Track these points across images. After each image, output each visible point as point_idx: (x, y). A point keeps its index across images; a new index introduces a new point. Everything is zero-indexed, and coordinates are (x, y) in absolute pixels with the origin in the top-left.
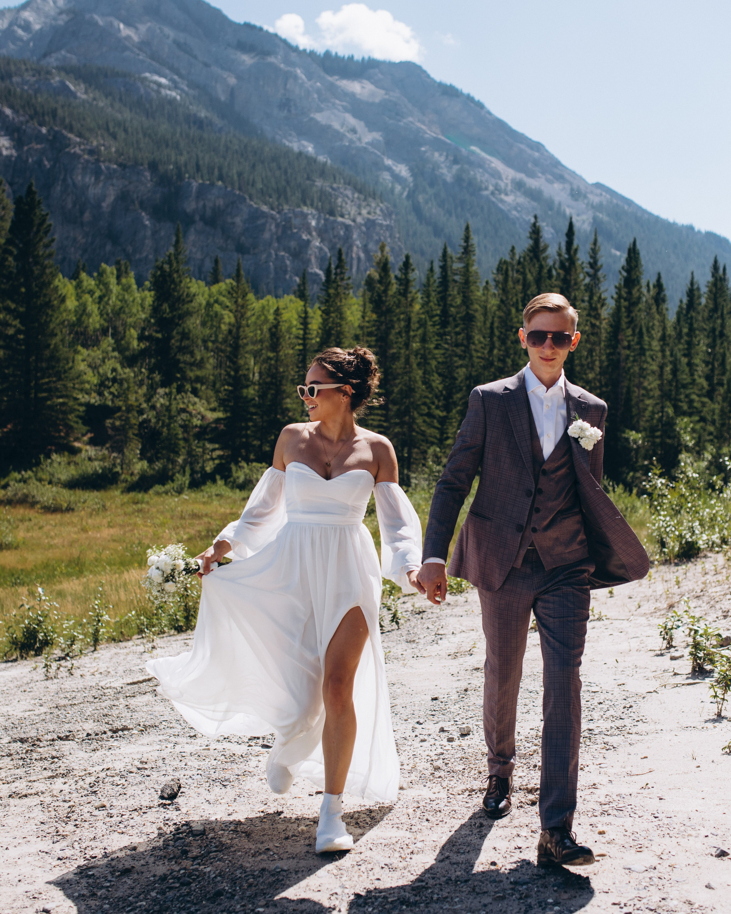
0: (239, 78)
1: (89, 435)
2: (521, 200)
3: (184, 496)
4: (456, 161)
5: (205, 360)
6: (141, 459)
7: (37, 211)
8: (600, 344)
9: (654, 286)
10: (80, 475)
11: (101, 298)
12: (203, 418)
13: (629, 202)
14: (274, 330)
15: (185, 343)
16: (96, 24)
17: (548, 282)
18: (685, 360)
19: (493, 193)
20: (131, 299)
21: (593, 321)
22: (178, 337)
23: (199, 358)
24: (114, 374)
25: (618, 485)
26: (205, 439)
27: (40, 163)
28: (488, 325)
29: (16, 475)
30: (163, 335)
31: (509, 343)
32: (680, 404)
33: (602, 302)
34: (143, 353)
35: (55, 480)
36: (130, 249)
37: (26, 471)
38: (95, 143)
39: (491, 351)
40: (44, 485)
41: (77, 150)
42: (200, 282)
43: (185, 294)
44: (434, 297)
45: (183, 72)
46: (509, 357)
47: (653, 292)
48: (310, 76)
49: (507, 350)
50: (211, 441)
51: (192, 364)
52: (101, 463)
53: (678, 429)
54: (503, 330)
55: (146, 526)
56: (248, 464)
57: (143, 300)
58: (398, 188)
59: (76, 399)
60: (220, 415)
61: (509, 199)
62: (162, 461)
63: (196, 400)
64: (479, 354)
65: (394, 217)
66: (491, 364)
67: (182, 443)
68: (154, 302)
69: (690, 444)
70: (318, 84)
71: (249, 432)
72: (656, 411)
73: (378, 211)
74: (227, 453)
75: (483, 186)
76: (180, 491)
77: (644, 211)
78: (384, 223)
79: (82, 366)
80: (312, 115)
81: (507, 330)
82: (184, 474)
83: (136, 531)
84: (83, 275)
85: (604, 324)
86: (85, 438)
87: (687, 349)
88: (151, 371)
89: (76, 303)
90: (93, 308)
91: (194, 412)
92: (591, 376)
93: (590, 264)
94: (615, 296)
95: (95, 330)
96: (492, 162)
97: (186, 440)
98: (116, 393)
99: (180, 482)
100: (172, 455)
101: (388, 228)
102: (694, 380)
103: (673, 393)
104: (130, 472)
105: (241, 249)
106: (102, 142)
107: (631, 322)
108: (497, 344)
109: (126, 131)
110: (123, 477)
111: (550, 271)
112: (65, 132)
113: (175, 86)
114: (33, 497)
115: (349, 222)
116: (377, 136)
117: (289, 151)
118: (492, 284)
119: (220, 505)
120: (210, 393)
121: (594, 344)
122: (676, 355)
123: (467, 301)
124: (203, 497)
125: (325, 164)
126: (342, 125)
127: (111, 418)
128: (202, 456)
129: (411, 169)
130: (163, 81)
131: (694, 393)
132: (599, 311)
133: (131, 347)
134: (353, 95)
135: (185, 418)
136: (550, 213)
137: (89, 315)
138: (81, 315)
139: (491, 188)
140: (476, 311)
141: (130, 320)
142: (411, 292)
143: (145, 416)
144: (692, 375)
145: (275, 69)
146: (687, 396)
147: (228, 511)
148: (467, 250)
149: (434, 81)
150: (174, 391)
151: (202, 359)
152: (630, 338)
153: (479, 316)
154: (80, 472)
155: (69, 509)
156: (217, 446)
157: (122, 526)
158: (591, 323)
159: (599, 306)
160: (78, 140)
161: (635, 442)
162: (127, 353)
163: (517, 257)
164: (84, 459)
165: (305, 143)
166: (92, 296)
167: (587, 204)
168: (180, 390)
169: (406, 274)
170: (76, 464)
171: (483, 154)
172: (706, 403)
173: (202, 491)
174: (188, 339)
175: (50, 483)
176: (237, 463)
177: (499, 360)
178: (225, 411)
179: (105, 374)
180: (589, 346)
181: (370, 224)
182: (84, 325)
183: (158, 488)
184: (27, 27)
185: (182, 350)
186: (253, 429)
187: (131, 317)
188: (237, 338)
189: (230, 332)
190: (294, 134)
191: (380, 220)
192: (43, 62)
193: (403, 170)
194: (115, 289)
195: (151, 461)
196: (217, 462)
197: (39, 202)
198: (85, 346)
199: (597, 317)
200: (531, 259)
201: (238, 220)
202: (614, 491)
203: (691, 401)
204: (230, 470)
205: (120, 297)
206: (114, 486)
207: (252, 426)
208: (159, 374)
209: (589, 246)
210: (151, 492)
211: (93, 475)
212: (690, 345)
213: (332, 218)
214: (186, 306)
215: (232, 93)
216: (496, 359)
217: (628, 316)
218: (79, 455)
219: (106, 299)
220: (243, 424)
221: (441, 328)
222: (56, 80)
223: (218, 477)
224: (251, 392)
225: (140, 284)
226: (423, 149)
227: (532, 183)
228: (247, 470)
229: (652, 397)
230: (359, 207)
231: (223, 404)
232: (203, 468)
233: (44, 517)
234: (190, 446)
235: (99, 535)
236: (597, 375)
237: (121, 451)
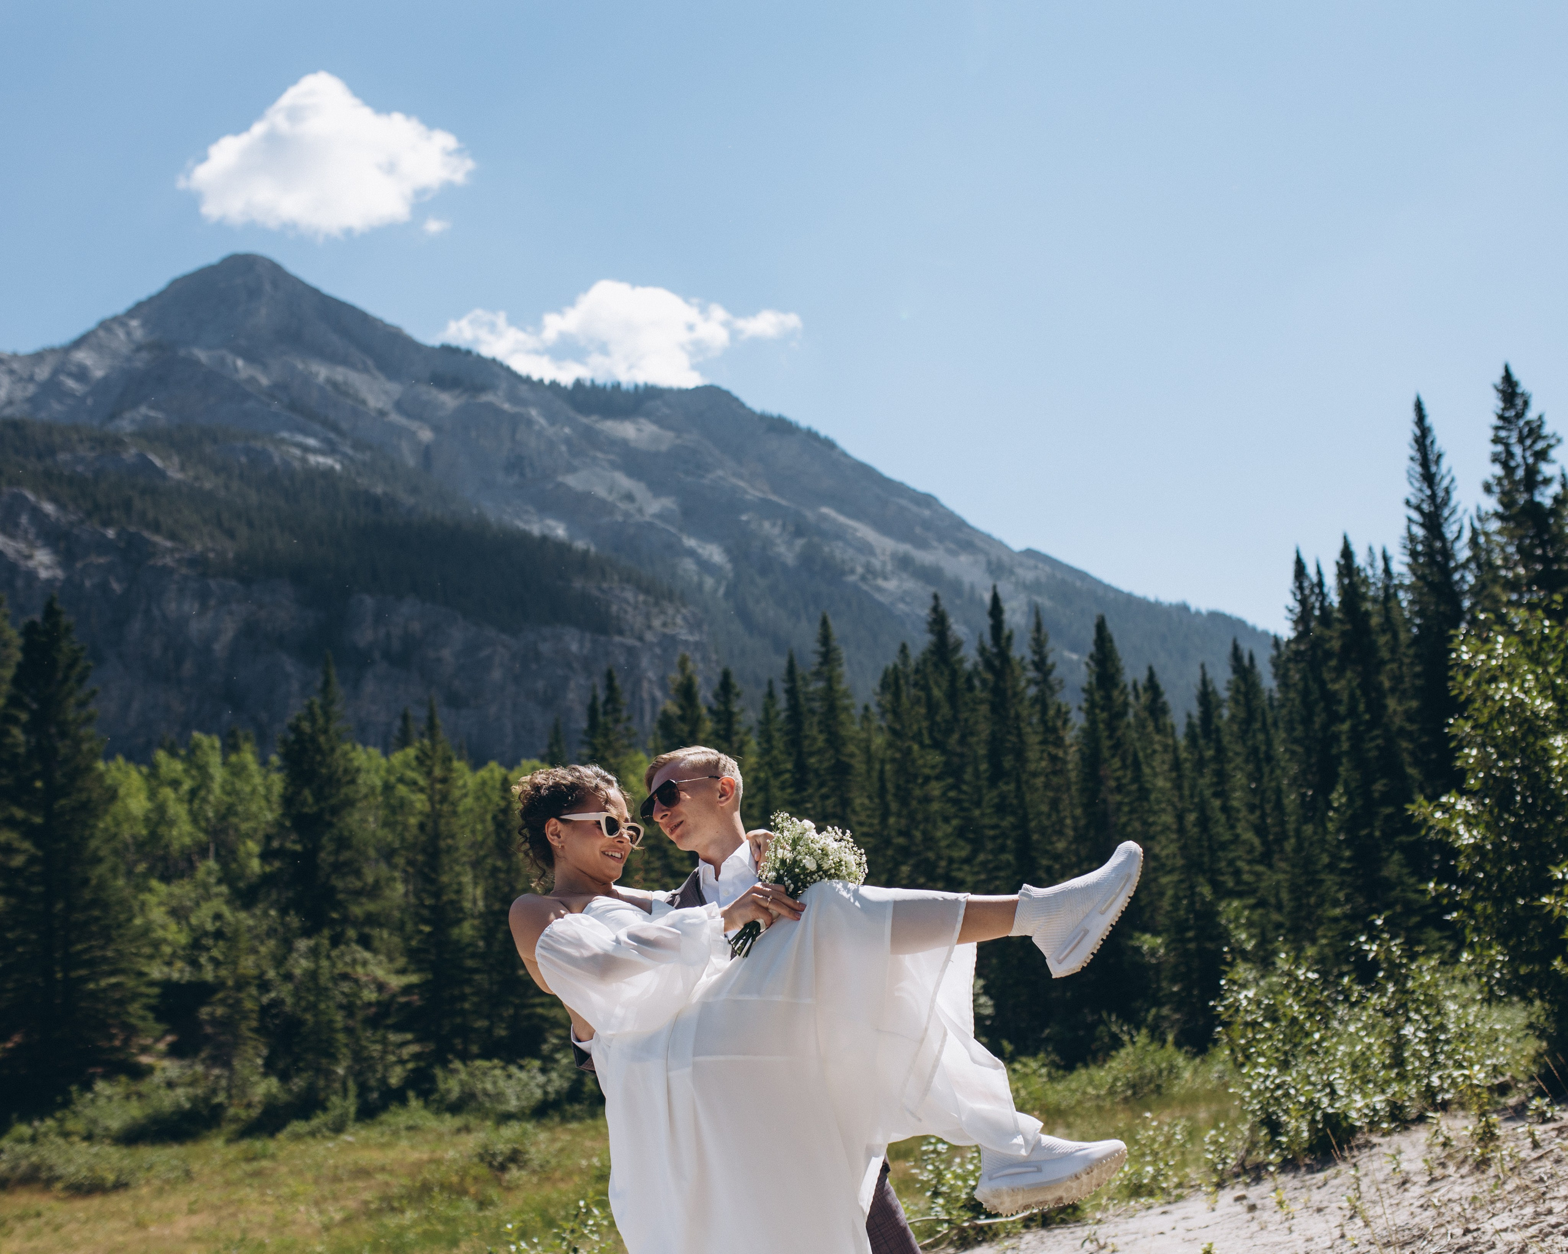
0: (437, 429)
1: (170, 1038)
2: (910, 584)
3: (347, 1137)
4: (799, 532)
5: (383, 883)
6: (265, 1075)
7: (64, 645)
8: (1069, 789)
9: (1145, 689)
10: (148, 1116)
11: (193, 793)
12: (381, 987)
13: (1083, 576)
14: (501, 817)
15: (345, 855)
16: (197, 363)
17: (968, 696)
18: (1217, 803)
19: (863, 578)
20: (248, 789)
21: (1053, 750)
22: (331, 847)
23: (370, 880)
24: (218, 924)
25: (1138, 1029)
26: (388, 1028)
27: (104, 587)
28: (875, 775)
29: (24, 1130)
30: (305, 847)
31: (914, 803)
32: (1222, 878)
33: (1063, 715)
34: (267, 880)
35: (98, 1131)
36: (264, 716)
37: (42, 1120)
38: (198, 548)
39: (884, 818)
40: (72, 1144)
41: (168, 561)
42: (371, 750)
43: (341, 769)
44: (779, 742)
45: (345, 426)
46: (916, 828)
47: (1144, 699)
48: (552, 419)
49: (911, 816)
50: (398, 1028)
51: (358, 893)
52: (190, 1090)
53: (1223, 922)
54: (901, 782)
55: (264, 1203)
56: (465, 1065)
57: (269, 788)
58: (709, 582)
59: (141, 974)
60: (413, 979)
61: (891, 585)
62: (305, 1075)
63: (367, 955)
64: (865, 829)
65: (706, 628)
66: (888, 842)
67: (341, 1037)
68: (286, 788)
69: (1249, 946)
70: (567, 430)
71: (467, 1006)
72: (1181, 894)
73: (679, 620)
74: (431, 1046)
75: (847, 568)
76: (338, 1128)
77: (1108, 588)
78: (691, 638)
79: (158, 914)
80: (560, 479)
81: (908, 782)
82: (345, 1096)
83: (241, 1217)
84: (161, 756)
85: (1073, 756)
86: (162, 1046)
87: (1218, 784)
88: (283, 911)
89: (148, 805)
90: (178, 810)
91: (364, 979)
92: (1061, 845)
93: (1034, 663)
94: (1084, 705)
95: (183, 849)
96: (856, 530)
97: (349, 1031)
98: (221, 957)
99: (338, 1112)
100: (324, 1061)
101: (698, 645)
102: (1237, 836)
103: (1206, 859)
104: (245, 1101)
105: (454, 701)
106: (210, 545)
107: (1117, 746)
108: (894, 806)
109: (250, 524)
110: (231, 1111)
111: (969, 679)
112: (146, 534)
113: (331, 449)
114: (51, 1168)
115: (630, 641)
116: (667, 503)
117: (526, 536)
118: (874, 709)
119: (413, 1147)
120: (396, 940)
121: (1057, 789)
122: (1201, 794)
123: (835, 741)
124: (382, 1134)
125: (586, 553)
126: (611, 490)
127: (210, 1004)
128: (382, 1058)
129: (728, 551)
130: (312, 442)
131: (1239, 858)
132: (1061, 733)
133: (248, 872)
134: (625, 443)
135: (346, 990)
136: (958, 602)
137: (171, 824)
138: (158, 824)
139: (860, 570)
140: (852, 755)
141: (244, 827)
142: (737, 733)
143: (273, 995)
144: (1232, 827)
145: (498, 412)
146: (1231, 862)
147: (425, 1156)
148: (828, 656)
149: (751, 413)
150: (326, 942)
151: (377, 882)
152: (1119, 773)
153: (859, 765)
154: (150, 1111)
155: (120, 1186)
156: (409, 1036)
157: (215, 1208)
158: (1049, 754)
159: (1059, 723)
160: (169, 544)
161: (1153, 951)
162: (241, 885)
163: (912, 662)
164: (158, 1087)
165: (551, 522)
166: (176, 790)
167: (1017, 584)
168: (336, 941)
169: (727, 702)
170: (140, 1096)
171: (842, 519)
172: (1262, 873)
173: (381, 1123)
174: (349, 847)
175: (89, 1137)
176: (444, 1063)
177: (901, 833)
178: (419, 970)
179: (202, 926)
180: (1051, 794)
181: (669, 642)
182: (163, 843)
183: (298, 1126)
184: (82, 374)
185: (338, 868)
186: (475, 999)
187: (247, 819)
188: (436, 836)
189: (422, 827)
190: (530, 508)
191: (684, 635)
192: (110, 428)
193: (715, 553)
194: (218, 773)
195: (284, 1077)
196: (410, 1066)
197: (68, 629)
198: (166, 879)
199: (1059, 742)
200: (936, 665)
201: (446, 653)
202: (1134, 1043)
203: (1237, 873)
204: (432, 1079)
205: (228, 788)
206: (215, 1131)
207: (473, 994)
208: (297, 913)
209: (1029, 636)
210: (281, 1136)
211: (173, 1113)
212: (1222, 777)
213: (602, 638)
214: (344, 790)
215: (427, 454)
216: (893, 833)
217: (1110, 737)
218: (148, 1080)
219: (203, 793)
220: (456, 992)
221: (798, 791)
222: (130, 454)
223: (411, 1094)
224: (467, 930)
225: (264, 762)
226: (744, 518)
227: (924, 557)
228: (463, 1076)
229: (1170, 872)
230: (648, 616)
231: (415, 958)
232: (384, 1080)
233: (66, 1207)
234: (358, 1040)
235: (167, 1232)
236: (1071, 843)
237: (227, 1064)
